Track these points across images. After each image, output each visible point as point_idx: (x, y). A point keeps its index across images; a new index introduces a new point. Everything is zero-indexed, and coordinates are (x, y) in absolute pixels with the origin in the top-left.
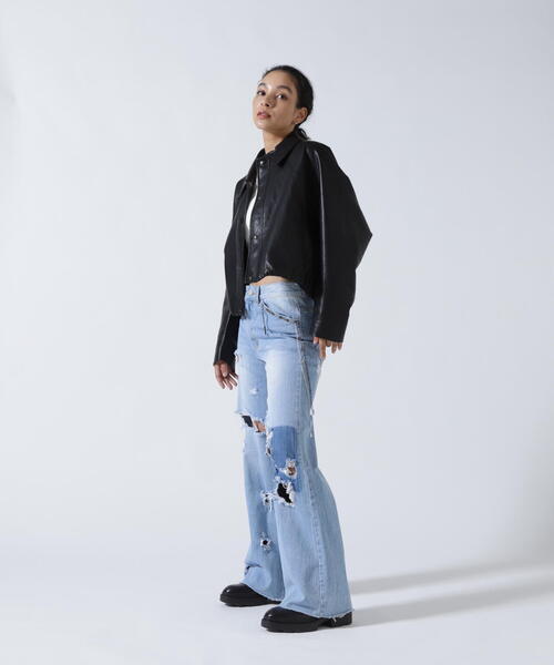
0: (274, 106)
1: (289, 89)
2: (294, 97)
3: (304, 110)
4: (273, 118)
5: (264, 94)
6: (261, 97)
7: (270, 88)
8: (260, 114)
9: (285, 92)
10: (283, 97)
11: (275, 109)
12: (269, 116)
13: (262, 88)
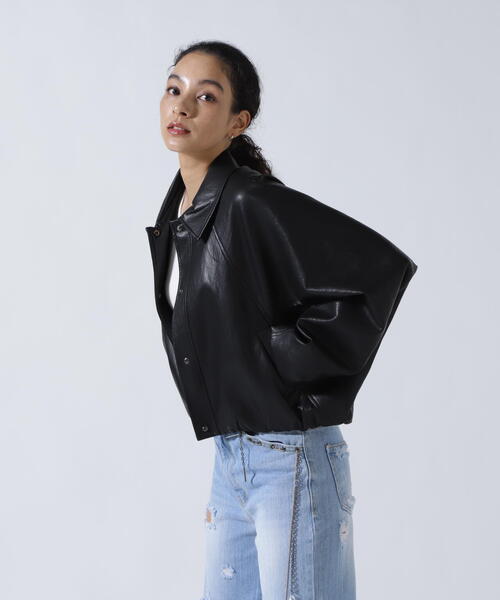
0: (195, 114)
1: (218, 85)
2: (227, 96)
3: (244, 114)
4: (194, 135)
5: (177, 92)
6: (173, 98)
7: (187, 83)
8: (171, 127)
9: (211, 89)
10: (209, 97)
11: (195, 120)
12: (187, 132)
13: (174, 83)
